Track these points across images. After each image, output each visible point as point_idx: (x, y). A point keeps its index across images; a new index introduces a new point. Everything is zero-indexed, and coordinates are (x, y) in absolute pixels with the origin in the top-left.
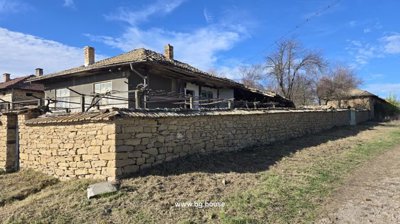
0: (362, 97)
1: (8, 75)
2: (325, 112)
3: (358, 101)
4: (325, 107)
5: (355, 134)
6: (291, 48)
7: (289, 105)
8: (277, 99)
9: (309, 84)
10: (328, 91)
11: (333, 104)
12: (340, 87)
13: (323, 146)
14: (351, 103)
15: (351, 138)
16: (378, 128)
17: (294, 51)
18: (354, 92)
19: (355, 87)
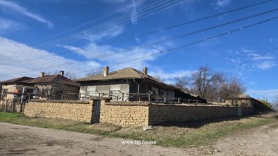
0: (246, 99)
1: (43, 73)
2: (223, 107)
3: (244, 101)
4: (224, 104)
5: (238, 119)
6: (206, 70)
7: (204, 101)
8: (198, 98)
9: (215, 89)
10: (226, 94)
11: (228, 103)
12: (233, 93)
13: (221, 123)
14: (239, 103)
15: (236, 121)
16: (253, 118)
17: (207, 72)
18: (241, 96)
19: (241, 93)
